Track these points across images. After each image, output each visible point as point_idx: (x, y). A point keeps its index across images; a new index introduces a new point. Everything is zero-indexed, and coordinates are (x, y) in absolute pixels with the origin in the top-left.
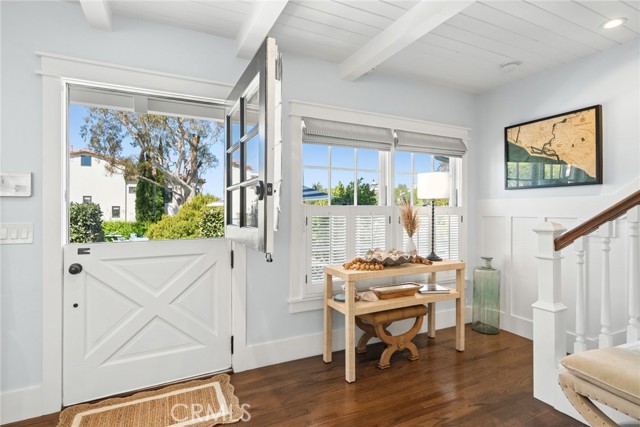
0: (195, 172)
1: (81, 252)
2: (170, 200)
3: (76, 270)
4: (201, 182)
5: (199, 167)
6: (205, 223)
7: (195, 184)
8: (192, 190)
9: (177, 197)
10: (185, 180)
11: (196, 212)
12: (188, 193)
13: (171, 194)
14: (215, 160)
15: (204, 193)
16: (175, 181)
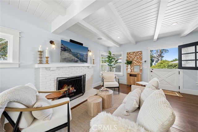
0: (161, 55)
1: (152, 69)
2: (153, 62)
3: (152, 71)
4: (163, 57)
5: (162, 53)
6: (168, 67)
7: (160, 58)
8: (160, 59)
9: (155, 61)
10: (158, 57)
11: (162, 65)
12: (158, 60)
13: (154, 60)
14: (168, 51)
15: (164, 60)
16: (155, 57)
